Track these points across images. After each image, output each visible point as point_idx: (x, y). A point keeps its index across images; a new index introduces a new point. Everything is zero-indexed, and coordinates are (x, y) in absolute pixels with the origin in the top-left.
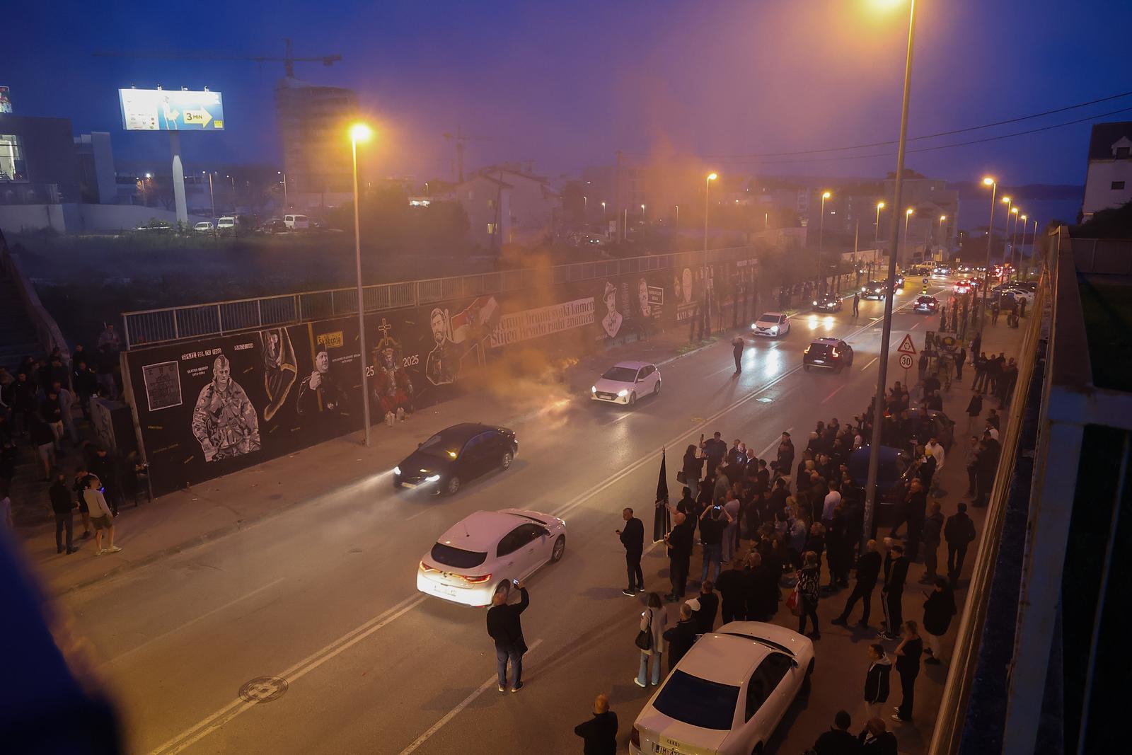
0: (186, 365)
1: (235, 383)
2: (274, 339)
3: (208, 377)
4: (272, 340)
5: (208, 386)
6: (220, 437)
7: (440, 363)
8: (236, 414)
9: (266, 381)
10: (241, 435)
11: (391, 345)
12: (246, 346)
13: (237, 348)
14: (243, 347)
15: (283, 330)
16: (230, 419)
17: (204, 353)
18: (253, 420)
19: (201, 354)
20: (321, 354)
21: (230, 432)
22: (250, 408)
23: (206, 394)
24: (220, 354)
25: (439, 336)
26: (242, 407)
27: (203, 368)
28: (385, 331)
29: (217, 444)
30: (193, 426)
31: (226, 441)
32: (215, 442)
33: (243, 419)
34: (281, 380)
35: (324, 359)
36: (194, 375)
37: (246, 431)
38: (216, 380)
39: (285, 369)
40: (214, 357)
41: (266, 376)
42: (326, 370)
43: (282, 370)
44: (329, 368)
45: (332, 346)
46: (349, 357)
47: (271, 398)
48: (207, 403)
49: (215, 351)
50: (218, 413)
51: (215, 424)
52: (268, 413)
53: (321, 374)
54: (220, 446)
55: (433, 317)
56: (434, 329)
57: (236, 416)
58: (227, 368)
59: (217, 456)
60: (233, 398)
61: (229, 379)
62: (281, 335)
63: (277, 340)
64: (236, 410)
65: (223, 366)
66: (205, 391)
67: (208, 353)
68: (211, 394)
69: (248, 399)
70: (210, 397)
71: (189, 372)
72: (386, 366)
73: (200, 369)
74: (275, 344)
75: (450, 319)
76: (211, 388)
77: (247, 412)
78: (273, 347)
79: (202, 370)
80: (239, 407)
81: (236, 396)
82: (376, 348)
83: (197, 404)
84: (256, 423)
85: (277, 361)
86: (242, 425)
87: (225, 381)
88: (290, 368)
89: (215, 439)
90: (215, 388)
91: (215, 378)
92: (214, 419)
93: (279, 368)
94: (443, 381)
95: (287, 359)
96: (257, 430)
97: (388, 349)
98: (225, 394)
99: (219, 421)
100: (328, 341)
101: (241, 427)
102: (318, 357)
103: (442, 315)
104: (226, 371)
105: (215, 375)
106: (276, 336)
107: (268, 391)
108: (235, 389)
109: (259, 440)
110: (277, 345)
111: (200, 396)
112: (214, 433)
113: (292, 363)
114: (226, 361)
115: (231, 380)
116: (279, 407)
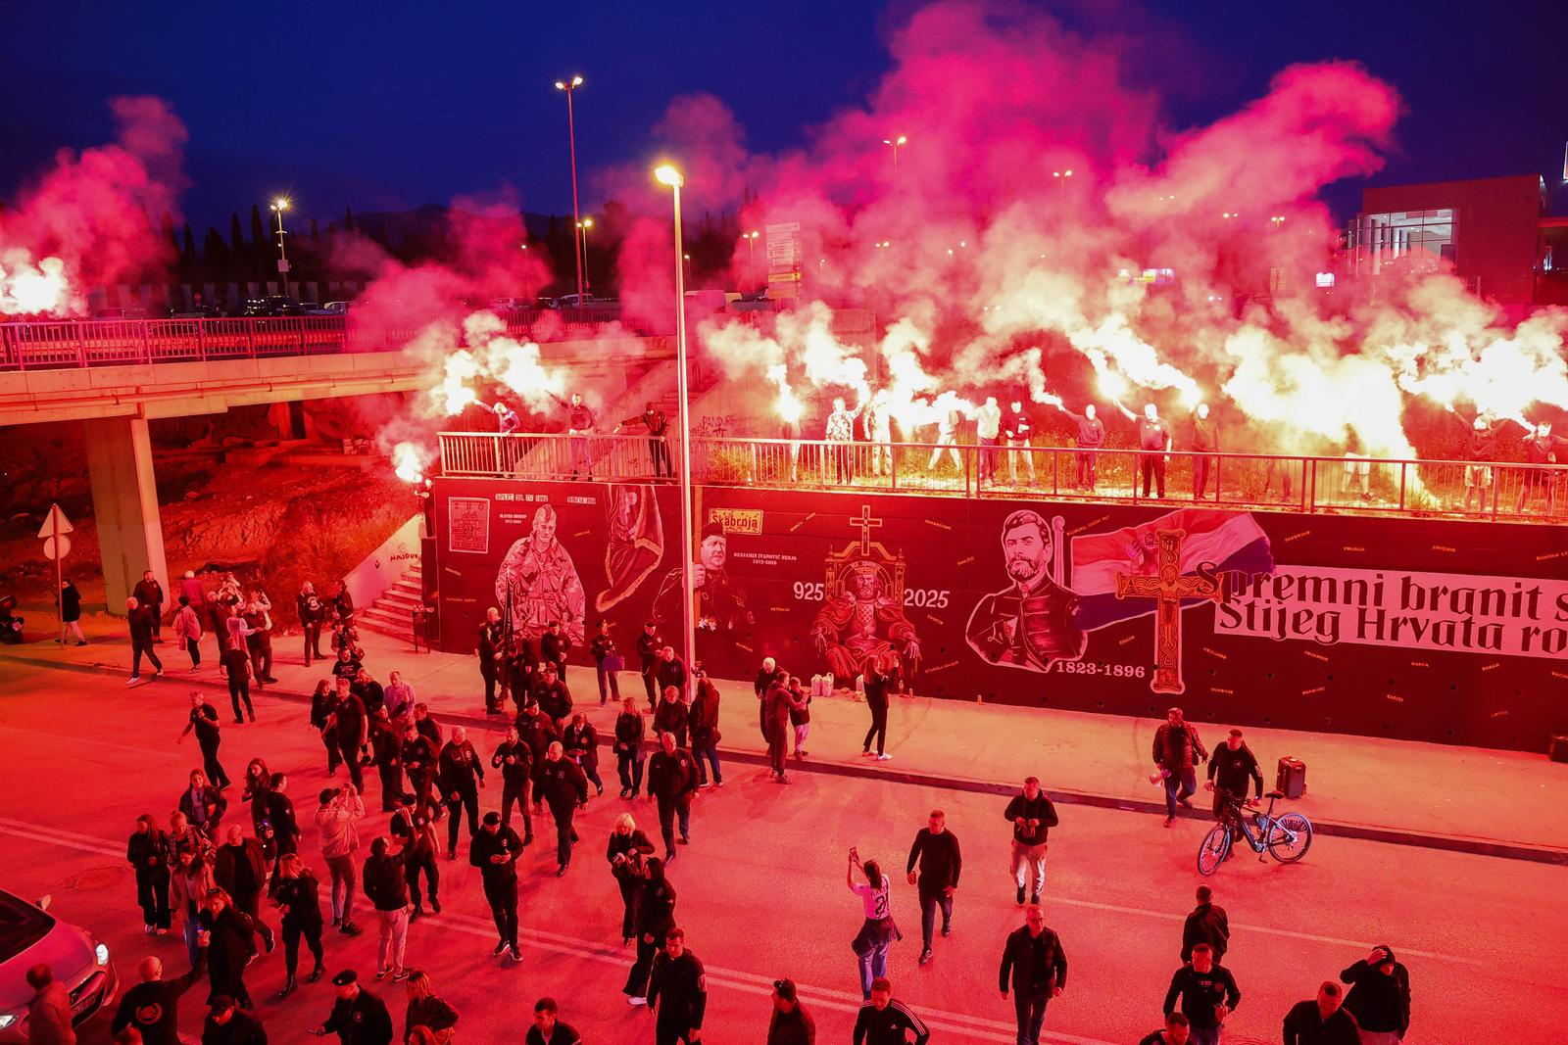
0: (499, 507)
1: (561, 546)
2: (631, 498)
3: (525, 529)
4: (627, 500)
5: (523, 540)
6: (528, 610)
7: (1013, 623)
8: (555, 588)
9: (608, 554)
10: (557, 617)
11: (875, 556)
12: (585, 500)
13: (571, 500)
14: (579, 500)
15: (648, 490)
16: (546, 591)
17: (524, 498)
18: (578, 604)
19: (519, 498)
20: (712, 538)
21: (543, 608)
22: (576, 586)
23: (518, 550)
24: (545, 503)
25: (1024, 568)
26: (566, 582)
27: (520, 516)
28: (865, 529)
29: (524, 618)
30: (497, 584)
31: (535, 618)
32: (522, 614)
33: (564, 598)
34: (632, 561)
35: (718, 548)
36: (507, 521)
37: (565, 615)
38: (535, 536)
39: (642, 548)
40: (536, 505)
41: (609, 549)
42: (719, 567)
43: (637, 546)
44: (725, 565)
45: (736, 529)
46: (770, 557)
47: (611, 582)
48: (517, 562)
49: (539, 498)
50: (531, 578)
51: (525, 592)
52: (603, 602)
53: (707, 571)
54: (527, 622)
55: (1010, 526)
56: (1009, 552)
57: (554, 591)
58: (552, 523)
59: (521, 632)
60: (555, 564)
61: (551, 540)
62: (644, 494)
63: (635, 501)
64: (557, 583)
65: (547, 519)
66: (518, 545)
67: (530, 498)
68: (526, 552)
69: (575, 573)
70: (524, 555)
71: (501, 516)
72: (856, 592)
73: (516, 516)
74: (631, 507)
75: (1067, 540)
76: (527, 544)
77: (572, 590)
78: (628, 510)
79: (519, 518)
80: (562, 580)
81: (558, 562)
82: (836, 555)
83: (506, 558)
84: (583, 608)
85: (630, 532)
86: (561, 604)
87: (547, 540)
88: (652, 547)
89: (522, 610)
90: (531, 545)
91: (533, 532)
92: (525, 584)
93: (633, 542)
94: (1016, 661)
95: (649, 531)
96: (583, 619)
97: (865, 563)
98: (544, 556)
99: (531, 589)
100: (730, 521)
101: (560, 608)
102: (706, 542)
103: (1042, 527)
104: (550, 528)
105: (535, 529)
106: (634, 495)
107: (608, 571)
108: (559, 555)
109: (582, 633)
110: (635, 509)
111: (511, 550)
112: (522, 602)
113: (656, 541)
114: (553, 514)
115: (555, 541)
116: (621, 598)
